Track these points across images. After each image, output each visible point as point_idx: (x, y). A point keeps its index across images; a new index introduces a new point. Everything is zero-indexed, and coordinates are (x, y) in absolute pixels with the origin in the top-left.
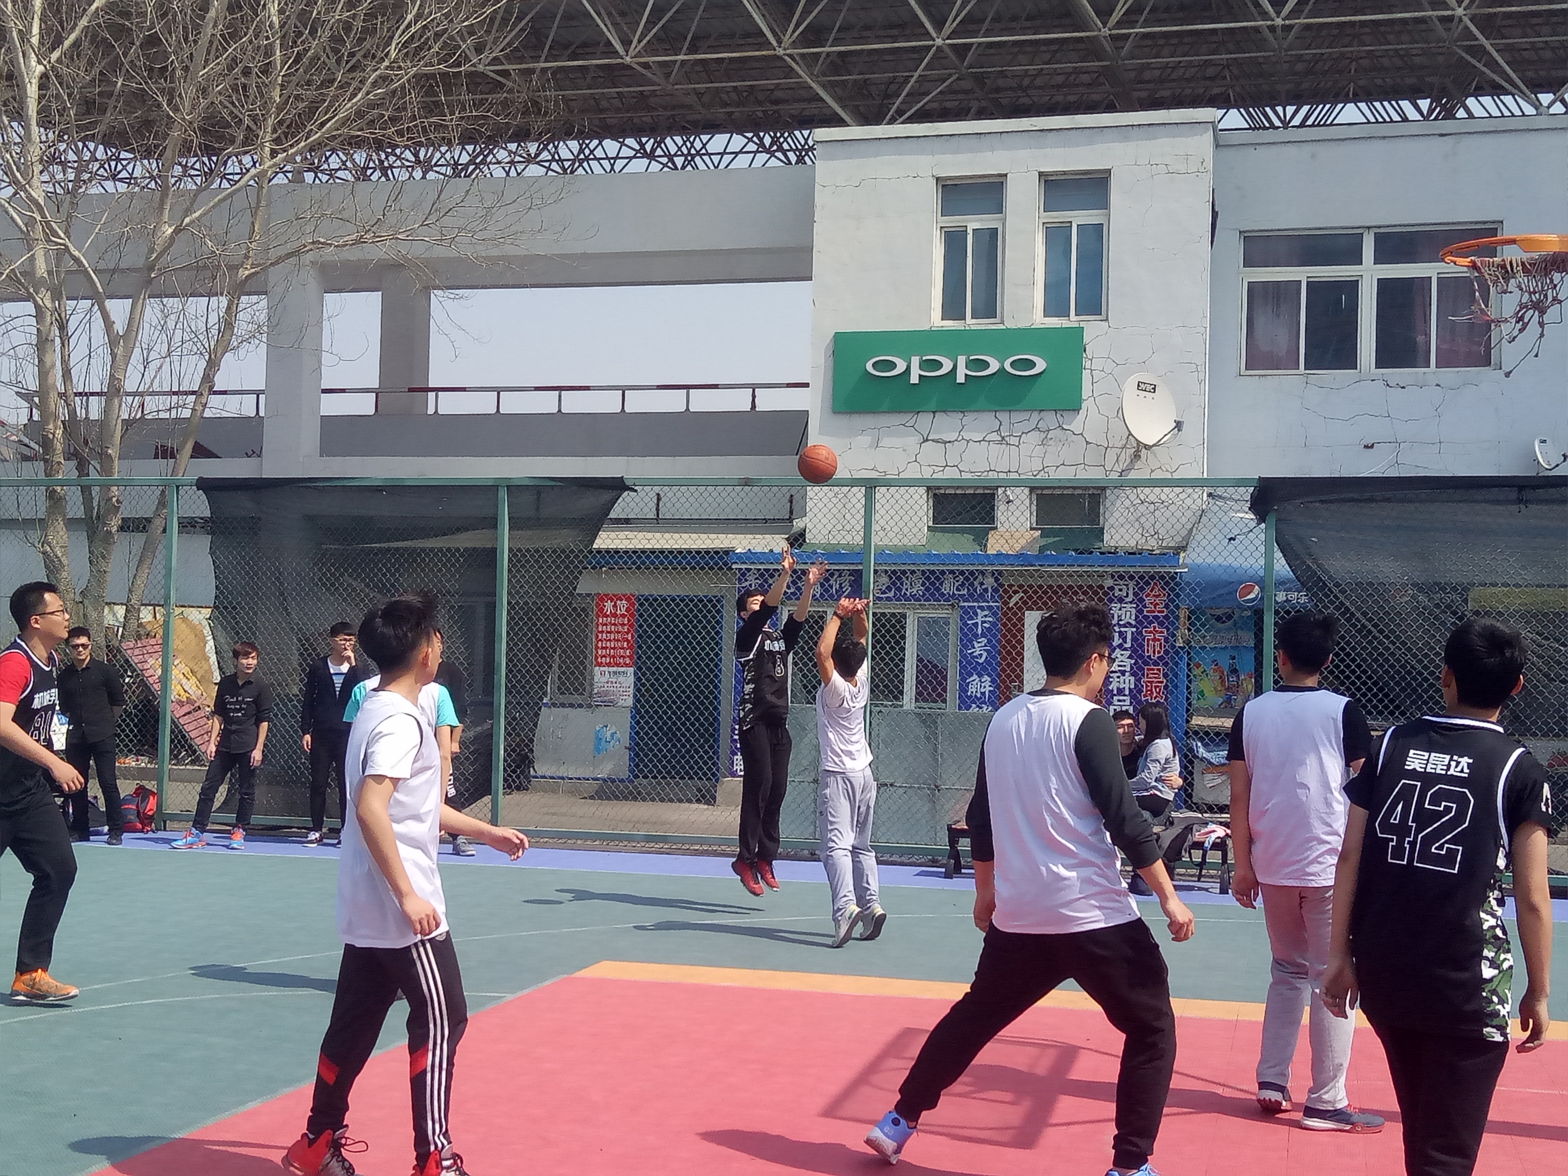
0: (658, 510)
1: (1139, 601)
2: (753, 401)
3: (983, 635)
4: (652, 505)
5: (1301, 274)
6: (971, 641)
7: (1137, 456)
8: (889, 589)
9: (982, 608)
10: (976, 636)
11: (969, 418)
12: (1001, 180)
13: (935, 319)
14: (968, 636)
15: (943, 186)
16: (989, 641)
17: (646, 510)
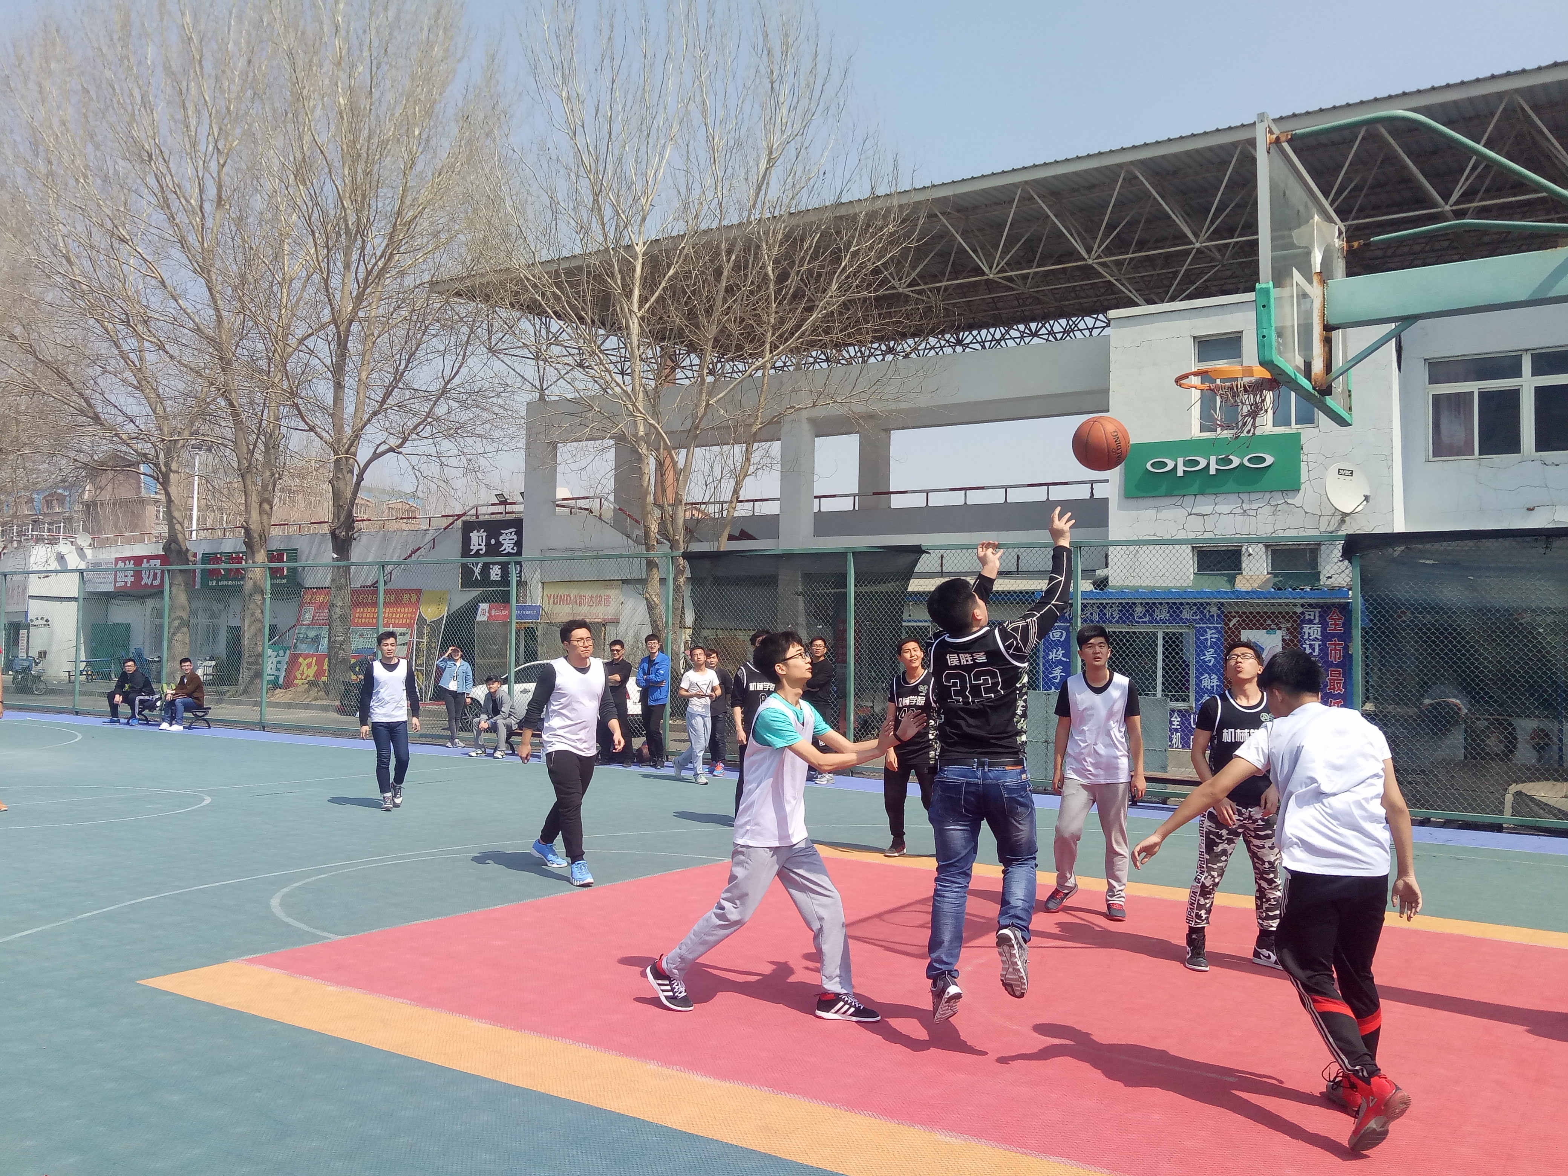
0: (1018, 564)
1: (1324, 624)
2: (1092, 492)
3: (1211, 647)
4: (1014, 561)
5: (1474, 387)
6: (1202, 651)
7: (1343, 521)
8: (1145, 615)
9: (1209, 628)
10: (1206, 647)
11: (1220, 498)
12: (1239, 335)
13: (1195, 431)
14: (1201, 648)
15: (1199, 342)
16: (1216, 651)
17: (1010, 564)
